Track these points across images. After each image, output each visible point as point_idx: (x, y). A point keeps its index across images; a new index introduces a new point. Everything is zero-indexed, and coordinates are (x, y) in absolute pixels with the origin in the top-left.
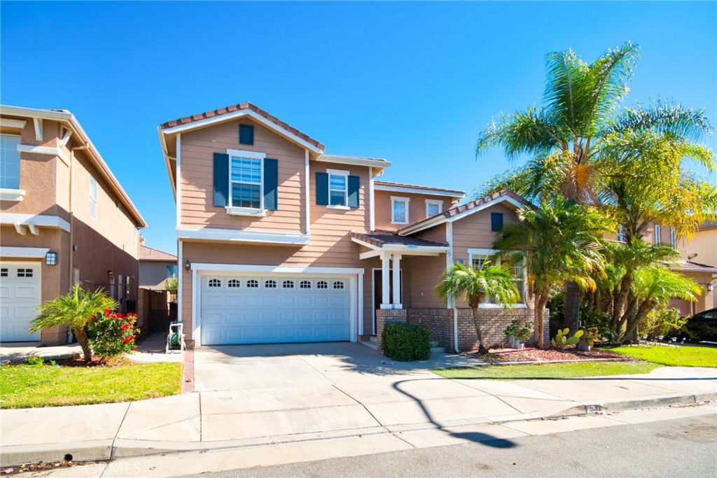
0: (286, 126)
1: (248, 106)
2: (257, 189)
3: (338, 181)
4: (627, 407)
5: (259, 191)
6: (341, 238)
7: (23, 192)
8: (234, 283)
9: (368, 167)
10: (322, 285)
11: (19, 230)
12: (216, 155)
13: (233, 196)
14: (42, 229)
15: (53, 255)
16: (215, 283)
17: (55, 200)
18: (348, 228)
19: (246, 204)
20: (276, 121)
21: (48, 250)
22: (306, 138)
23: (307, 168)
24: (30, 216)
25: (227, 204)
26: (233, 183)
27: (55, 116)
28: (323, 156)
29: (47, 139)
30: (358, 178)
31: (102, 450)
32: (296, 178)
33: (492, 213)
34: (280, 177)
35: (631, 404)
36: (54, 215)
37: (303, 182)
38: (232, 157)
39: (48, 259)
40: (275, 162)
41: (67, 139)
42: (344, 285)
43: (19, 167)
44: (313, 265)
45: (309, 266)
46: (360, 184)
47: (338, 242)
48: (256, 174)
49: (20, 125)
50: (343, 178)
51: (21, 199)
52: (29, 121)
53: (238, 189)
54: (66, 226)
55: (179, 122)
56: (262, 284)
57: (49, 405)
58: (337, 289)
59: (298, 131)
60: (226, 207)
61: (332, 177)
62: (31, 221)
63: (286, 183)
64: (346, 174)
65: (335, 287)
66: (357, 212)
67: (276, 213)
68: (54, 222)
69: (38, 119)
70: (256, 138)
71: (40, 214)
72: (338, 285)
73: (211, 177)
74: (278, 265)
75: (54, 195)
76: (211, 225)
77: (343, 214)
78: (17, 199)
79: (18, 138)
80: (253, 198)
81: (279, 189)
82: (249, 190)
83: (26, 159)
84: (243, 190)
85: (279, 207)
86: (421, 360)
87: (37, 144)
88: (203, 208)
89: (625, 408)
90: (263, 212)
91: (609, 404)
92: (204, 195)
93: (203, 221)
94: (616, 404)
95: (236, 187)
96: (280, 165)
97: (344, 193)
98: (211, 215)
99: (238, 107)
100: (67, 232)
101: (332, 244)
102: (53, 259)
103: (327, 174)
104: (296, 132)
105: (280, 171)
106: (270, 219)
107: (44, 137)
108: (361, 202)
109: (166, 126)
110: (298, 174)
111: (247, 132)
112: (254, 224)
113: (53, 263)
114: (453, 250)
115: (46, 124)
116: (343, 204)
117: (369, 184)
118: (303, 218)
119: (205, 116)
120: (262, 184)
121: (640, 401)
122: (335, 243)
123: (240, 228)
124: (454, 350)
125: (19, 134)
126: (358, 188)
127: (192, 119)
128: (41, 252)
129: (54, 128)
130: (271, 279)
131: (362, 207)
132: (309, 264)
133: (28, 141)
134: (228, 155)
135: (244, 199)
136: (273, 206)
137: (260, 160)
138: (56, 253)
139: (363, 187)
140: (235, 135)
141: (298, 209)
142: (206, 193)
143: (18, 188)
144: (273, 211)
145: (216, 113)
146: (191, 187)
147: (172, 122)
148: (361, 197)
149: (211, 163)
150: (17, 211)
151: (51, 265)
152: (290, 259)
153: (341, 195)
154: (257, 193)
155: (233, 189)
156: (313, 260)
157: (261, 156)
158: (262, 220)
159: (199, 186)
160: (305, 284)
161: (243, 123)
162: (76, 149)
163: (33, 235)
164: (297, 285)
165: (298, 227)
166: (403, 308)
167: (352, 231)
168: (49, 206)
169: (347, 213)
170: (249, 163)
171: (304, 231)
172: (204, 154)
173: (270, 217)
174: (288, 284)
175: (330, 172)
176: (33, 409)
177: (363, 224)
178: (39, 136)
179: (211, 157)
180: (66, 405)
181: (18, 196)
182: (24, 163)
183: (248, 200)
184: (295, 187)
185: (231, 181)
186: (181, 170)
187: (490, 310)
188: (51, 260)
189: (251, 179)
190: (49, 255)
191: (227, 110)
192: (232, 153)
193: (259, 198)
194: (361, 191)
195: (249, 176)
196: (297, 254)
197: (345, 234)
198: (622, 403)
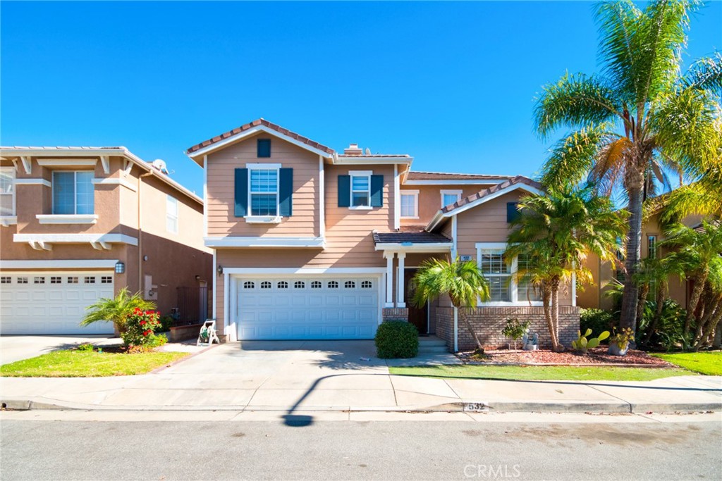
0: (295, 136)
1: (260, 122)
2: (273, 198)
3: (361, 181)
4: (522, 409)
5: (275, 199)
6: (363, 238)
7: (96, 216)
8: (266, 285)
9: (393, 165)
10: (350, 284)
11: (95, 247)
12: (237, 171)
13: (252, 206)
14: (114, 245)
15: (120, 265)
16: (249, 285)
17: (118, 221)
18: (371, 228)
19: (264, 212)
20: (286, 132)
21: (117, 261)
22: (315, 145)
23: (322, 173)
24: (102, 235)
25: (246, 214)
26: (252, 195)
27: (115, 153)
28: (337, 159)
29: (113, 171)
30: (382, 176)
31: (24, 403)
32: (311, 184)
33: (508, 204)
34: (295, 184)
35: (527, 406)
36: (118, 233)
37: (317, 187)
38: (252, 170)
39: (117, 268)
40: (291, 170)
41: (129, 169)
42: (372, 285)
43: (93, 197)
44: (334, 265)
45: (331, 267)
46: (384, 183)
47: (360, 242)
48: (273, 184)
49: (93, 163)
50: (367, 178)
51: (95, 222)
52: (98, 158)
53: (257, 199)
54: (134, 241)
55: (201, 146)
56: (291, 285)
57: (43, 376)
58: (365, 288)
59: (307, 140)
60: (245, 217)
61: (354, 178)
62: (102, 239)
63: (301, 190)
64: (369, 174)
65: (363, 286)
66: (380, 211)
67: (291, 219)
68: (118, 238)
69: (104, 157)
70: (274, 150)
71: (109, 233)
72: (366, 284)
73: (232, 190)
74: (300, 267)
75: (118, 217)
76: (233, 233)
77: (366, 214)
78: (92, 222)
79: (92, 173)
80: (270, 206)
81: (294, 196)
82: (266, 199)
83: (98, 190)
84: (262, 199)
85: (294, 213)
86: (403, 358)
87: (105, 176)
88: (226, 219)
89: (518, 409)
90: (278, 218)
91: (496, 404)
92: (226, 207)
93: (225, 230)
94: (506, 404)
95: (254, 198)
96: (295, 173)
97: (367, 193)
98: (233, 224)
99: (252, 125)
100: (135, 246)
101: (354, 245)
102: (120, 268)
103: (349, 176)
104: (305, 141)
105: (295, 178)
106: (286, 224)
107: (110, 170)
108: (385, 201)
109: (191, 150)
110: (313, 179)
111: (264, 145)
112: (270, 230)
113: (120, 271)
114: (457, 245)
115: (112, 160)
116: (366, 204)
117: (394, 181)
118: (317, 222)
119: (222, 137)
120: (278, 193)
121: (541, 404)
122: (357, 243)
123: (258, 236)
124: (454, 350)
125: (93, 169)
126: (382, 186)
127: (212, 142)
128: (112, 263)
129: (118, 162)
130: (300, 280)
131: (385, 206)
132: (331, 265)
133: (100, 175)
134: (247, 169)
135: (262, 208)
136: (288, 213)
137: (276, 170)
138: (122, 264)
139: (387, 185)
140: (254, 150)
141: (312, 213)
142: (229, 205)
143: (93, 213)
144: (288, 217)
145: (232, 133)
146: (216, 202)
147: (196, 146)
148: (385, 195)
149: (232, 178)
150: (93, 232)
151: (118, 273)
152: (312, 261)
153: (363, 196)
154: (273, 202)
155: (253, 199)
156: (334, 261)
157: (277, 167)
158: (278, 226)
159: (222, 200)
160: (333, 285)
161: (261, 137)
162: (143, 176)
163: (95, 250)
164: (325, 285)
165: (312, 230)
166: (407, 307)
167: (374, 231)
168: (116, 225)
169: (370, 213)
170: (266, 174)
171: (317, 233)
172: (227, 170)
173: (285, 223)
174: (317, 285)
175: (352, 173)
176: (33, 378)
177: (387, 223)
178: (106, 170)
179: (233, 173)
180: (54, 376)
181: (93, 219)
182: (97, 193)
183: (266, 208)
184: (308, 193)
185: (250, 193)
186: (208, 187)
187: (500, 308)
188: (119, 269)
189: (268, 189)
190: (117, 265)
191: (242, 129)
192: (250, 167)
193: (276, 206)
194: (385, 190)
195: (266, 187)
196: (319, 256)
197: (368, 233)
198: (515, 403)
